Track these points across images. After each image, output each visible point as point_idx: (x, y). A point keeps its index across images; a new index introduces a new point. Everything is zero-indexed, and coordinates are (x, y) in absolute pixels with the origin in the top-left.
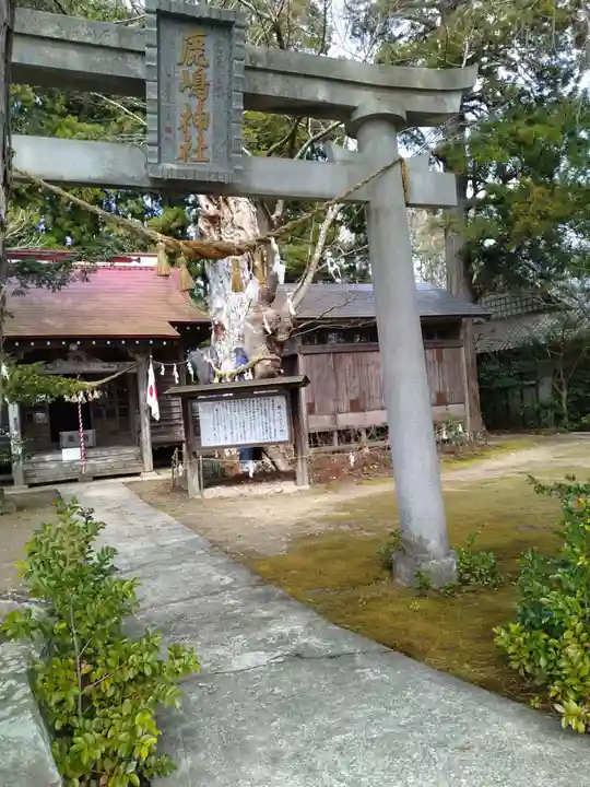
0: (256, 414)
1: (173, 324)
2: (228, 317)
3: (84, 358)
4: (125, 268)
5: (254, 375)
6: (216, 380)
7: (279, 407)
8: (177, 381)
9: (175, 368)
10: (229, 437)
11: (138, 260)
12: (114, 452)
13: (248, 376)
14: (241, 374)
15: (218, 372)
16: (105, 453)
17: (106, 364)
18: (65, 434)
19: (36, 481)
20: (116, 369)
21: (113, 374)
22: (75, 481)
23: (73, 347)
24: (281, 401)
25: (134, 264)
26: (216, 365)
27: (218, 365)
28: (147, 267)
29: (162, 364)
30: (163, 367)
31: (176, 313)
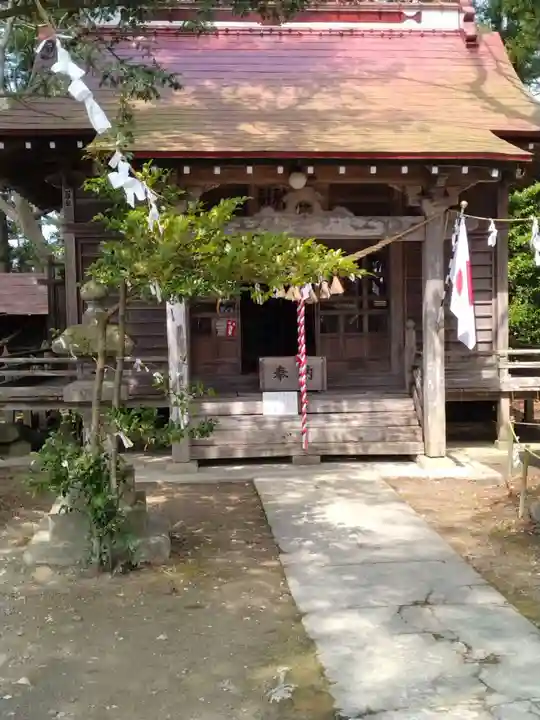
1: (501, 135)
3: (317, 207)
4: (391, 34)
11: (418, 18)
12: (364, 405)
16: (345, 405)
17: (360, 221)
18: (269, 363)
19: (213, 454)
20: (381, 231)
21: (376, 241)
22: (287, 459)
23: (298, 182)
25: (409, 25)
28: (434, 31)
29: (492, 220)
30: (492, 228)
31: (503, 116)
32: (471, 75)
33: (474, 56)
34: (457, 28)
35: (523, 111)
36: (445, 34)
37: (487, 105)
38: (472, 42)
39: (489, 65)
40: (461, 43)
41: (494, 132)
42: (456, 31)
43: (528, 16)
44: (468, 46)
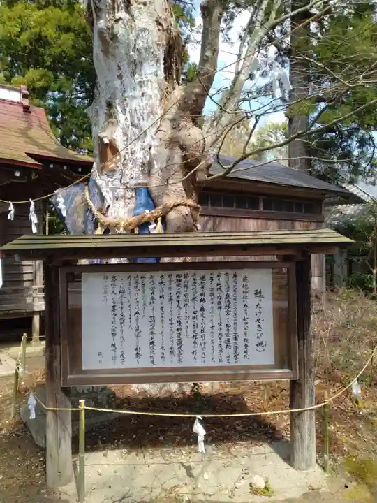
0: (207, 305)
1: (29, 155)
2: (125, 134)
5: (165, 228)
6: (99, 231)
7: (257, 293)
8: (34, 230)
9: (32, 208)
10: (145, 350)
13: (156, 228)
14: (143, 226)
15: (102, 219)
24: (262, 281)
26: (100, 210)
27: (104, 210)
28: (4, 100)
29: (11, 203)
30: (11, 208)
31: (36, 147)
32: (23, 125)
33: (27, 116)
34: (18, 101)
35: (49, 147)
36: (11, 103)
37: (27, 140)
38: (26, 110)
39: (35, 122)
40: (21, 109)
41: (27, 154)
42: (18, 103)
43: (70, 114)
44: (24, 111)
